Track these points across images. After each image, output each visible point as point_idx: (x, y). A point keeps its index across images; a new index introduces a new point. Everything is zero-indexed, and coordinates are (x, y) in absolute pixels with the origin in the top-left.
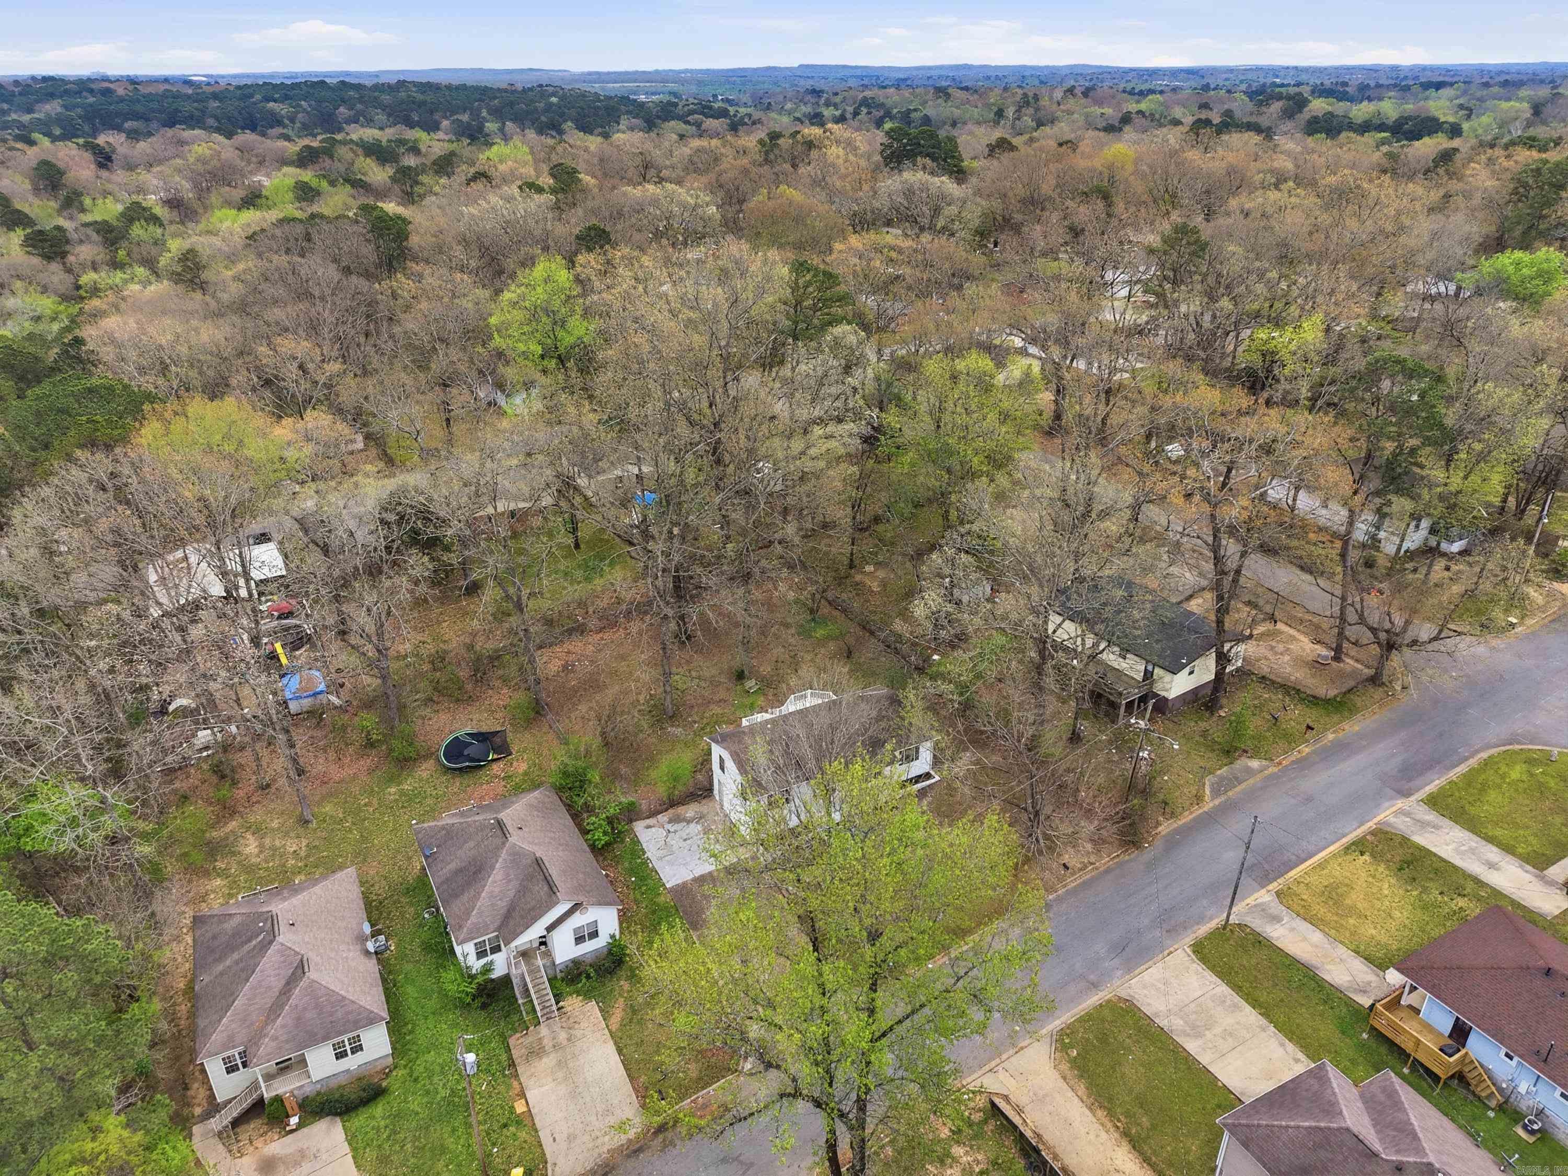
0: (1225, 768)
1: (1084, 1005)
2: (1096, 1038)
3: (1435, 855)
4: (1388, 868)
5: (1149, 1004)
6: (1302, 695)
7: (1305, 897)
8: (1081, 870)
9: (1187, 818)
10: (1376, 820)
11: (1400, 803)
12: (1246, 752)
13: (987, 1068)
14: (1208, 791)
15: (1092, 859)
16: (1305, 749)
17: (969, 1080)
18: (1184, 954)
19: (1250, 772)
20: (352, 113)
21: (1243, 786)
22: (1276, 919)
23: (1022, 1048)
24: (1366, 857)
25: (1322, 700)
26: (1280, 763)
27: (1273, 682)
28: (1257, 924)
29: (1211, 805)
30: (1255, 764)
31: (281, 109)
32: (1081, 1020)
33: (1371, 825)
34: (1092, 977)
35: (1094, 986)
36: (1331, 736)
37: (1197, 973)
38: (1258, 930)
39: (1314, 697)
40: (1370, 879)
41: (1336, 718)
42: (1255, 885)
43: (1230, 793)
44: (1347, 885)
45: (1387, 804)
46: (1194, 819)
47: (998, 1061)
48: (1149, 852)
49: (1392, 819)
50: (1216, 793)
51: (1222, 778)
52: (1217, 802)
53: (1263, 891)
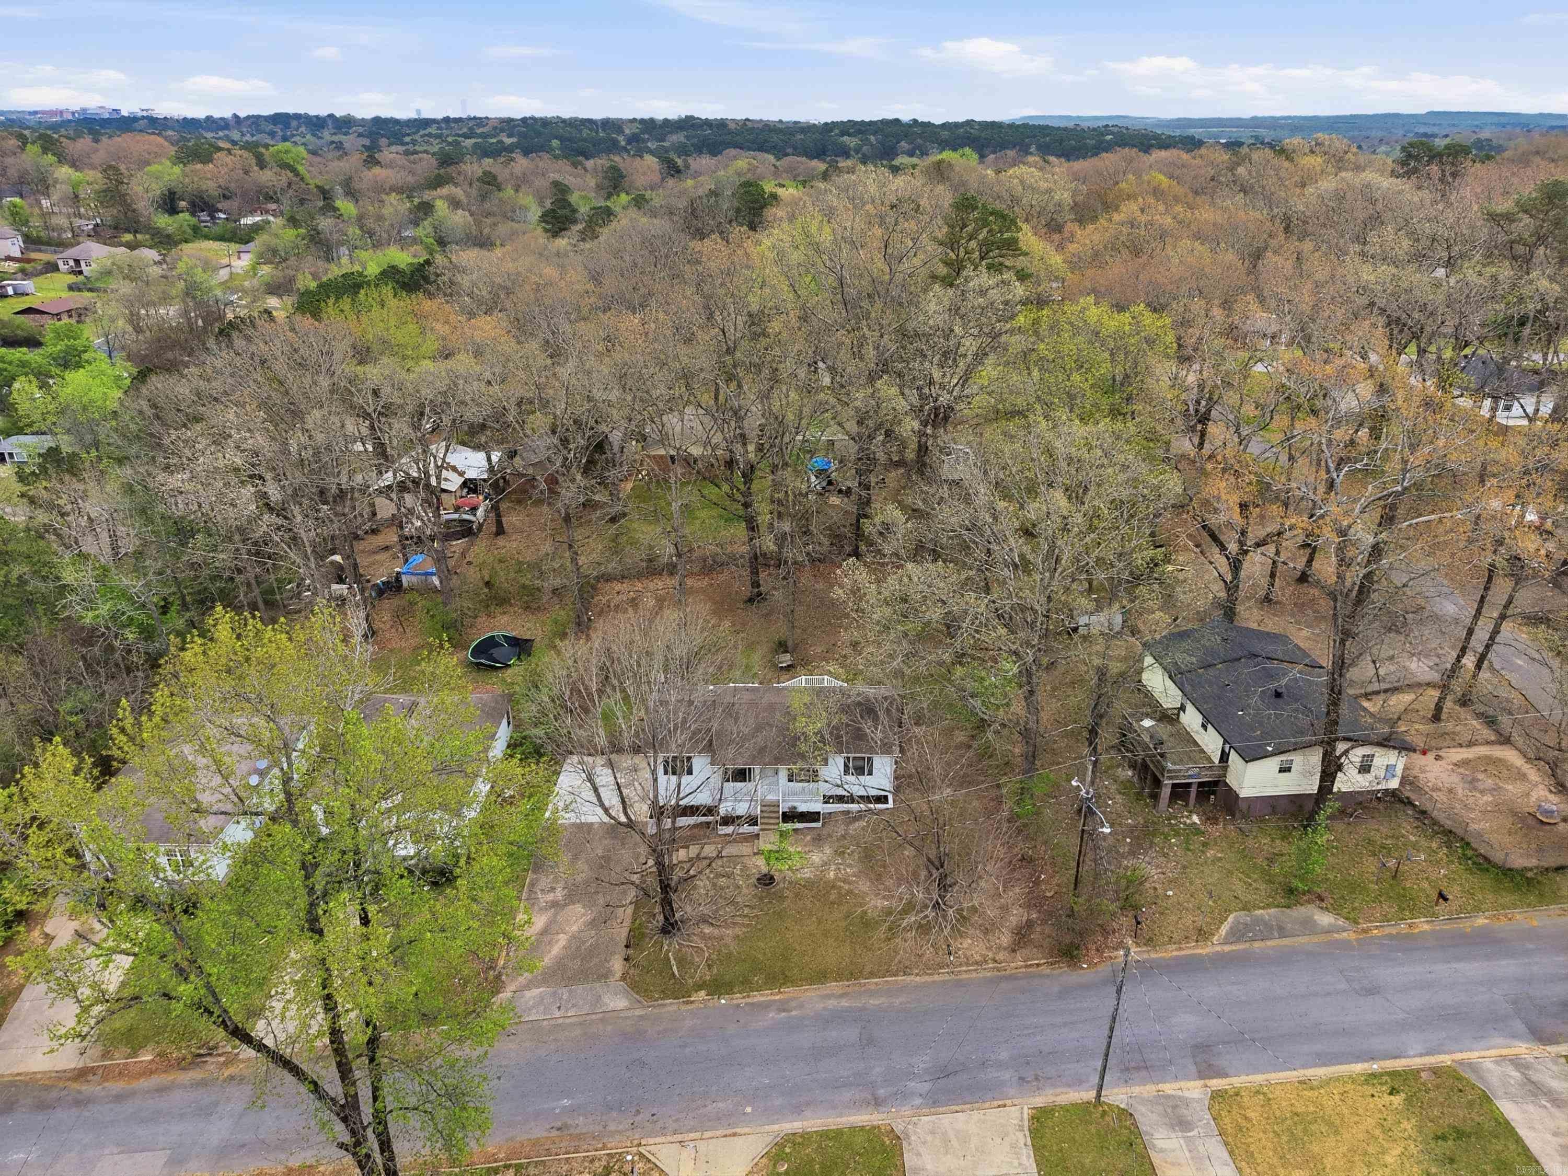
0: (1273, 911)
1: (844, 1119)
2: (822, 1164)
3: (1519, 1140)
4: (1420, 1129)
5: (919, 1154)
6: (1469, 853)
7: (1251, 1114)
8: (977, 963)
9: (1171, 952)
10: (1459, 1056)
11: (1523, 1049)
12: (1322, 899)
13: (679, 1137)
14: (1224, 929)
15: (1001, 956)
16: (1423, 925)
17: (651, 1141)
18: (1018, 1114)
19: (1308, 926)
20: (911, 147)
21: (1285, 941)
22: (1182, 1124)
23: (734, 1135)
24: (1397, 1100)
25: (1495, 866)
26: (1365, 931)
27: (1435, 822)
28: (1147, 1119)
29: (1218, 948)
30: (1325, 919)
31: (851, 142)
32: (824, 1135)
33: (1445, 1059)
34: (881, 1092)
35: (877, 1103)
36: (1481, 921)
37: (1013, 1146)
38: (1143, 1128)
39: (1486, 859)
40: (1377, 1132)
41: (1507, 899)
42: (1193, 1069)
43: (1257, 945)
44: (1330, 1124)
45: (1500, 1041)
46: (1177, 958)
47: (698, 1135)
48: (1085, 974)
49: (1488, 1064)
50: (1236, 935)
51: (1258, 921)
52: (1227, 948)
53: (1200, 1083)
